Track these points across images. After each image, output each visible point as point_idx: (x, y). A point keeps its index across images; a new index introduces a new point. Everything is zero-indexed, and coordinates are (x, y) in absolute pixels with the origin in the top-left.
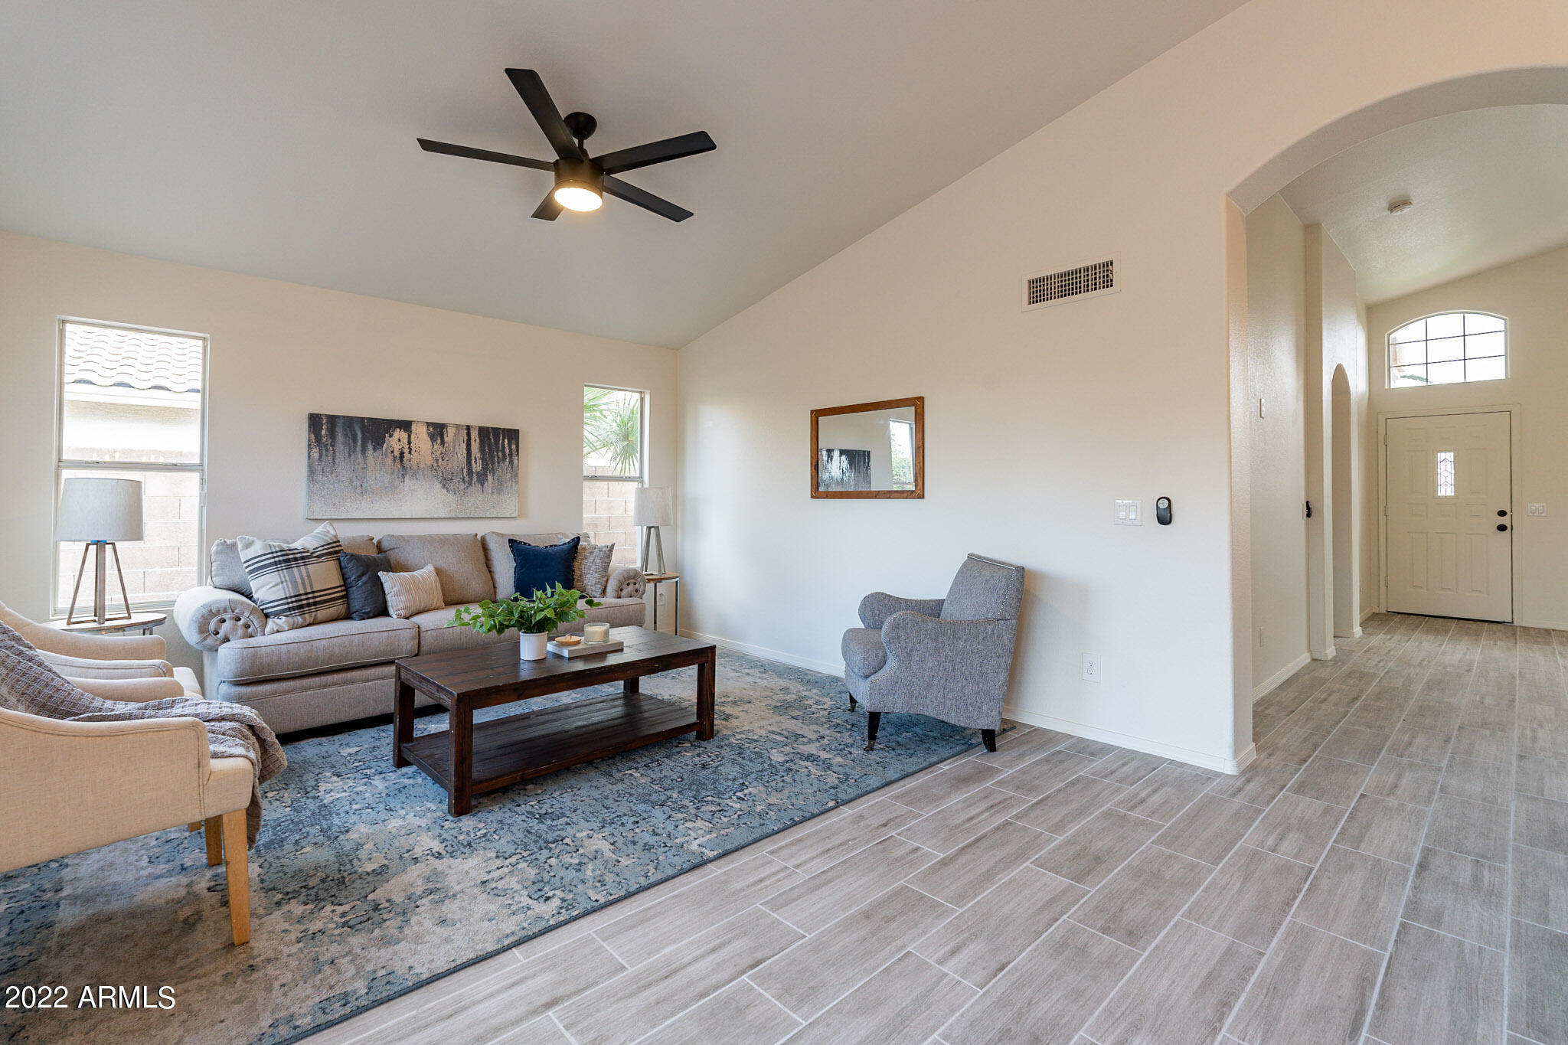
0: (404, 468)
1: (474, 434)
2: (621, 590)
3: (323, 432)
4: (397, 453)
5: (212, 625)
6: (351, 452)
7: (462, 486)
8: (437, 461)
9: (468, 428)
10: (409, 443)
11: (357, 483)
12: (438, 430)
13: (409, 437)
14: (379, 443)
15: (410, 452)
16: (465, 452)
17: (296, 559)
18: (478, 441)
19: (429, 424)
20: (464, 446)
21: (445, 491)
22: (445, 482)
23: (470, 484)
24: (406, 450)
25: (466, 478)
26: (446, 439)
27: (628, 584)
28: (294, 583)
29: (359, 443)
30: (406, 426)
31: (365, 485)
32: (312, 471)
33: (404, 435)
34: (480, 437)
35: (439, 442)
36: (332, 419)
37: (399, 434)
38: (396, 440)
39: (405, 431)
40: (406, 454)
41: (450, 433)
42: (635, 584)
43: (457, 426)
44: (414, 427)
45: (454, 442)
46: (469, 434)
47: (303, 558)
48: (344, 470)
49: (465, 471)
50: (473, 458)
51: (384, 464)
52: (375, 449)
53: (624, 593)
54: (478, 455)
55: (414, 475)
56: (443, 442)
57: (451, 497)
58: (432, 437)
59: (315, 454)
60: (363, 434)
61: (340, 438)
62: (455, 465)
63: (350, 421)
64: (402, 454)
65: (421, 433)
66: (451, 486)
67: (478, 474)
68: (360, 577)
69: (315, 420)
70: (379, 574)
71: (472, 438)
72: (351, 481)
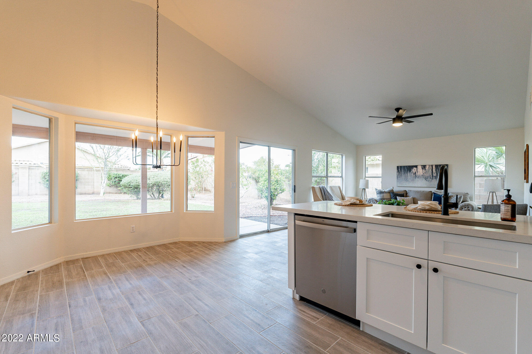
0: (416, 176)
1: (434, 167)
2: (462, 209)
3: (399, 169)
4: (414, 173)
5: (370, 202)
6: (405, 173)
7: (430, 180)
8: (424, 174)
9: (432, 165)
10: (417, 170)
11: (406, 179)
12: (424, 167)
13: (417, 169)
14: (410, 171)
15: (417, 172)
16: (431, 171)
17: (382, 193)
18: (435, 168)
19: (421, 166)
20: (431, 170)
21: (426, 181)
22: (426, 179)
23: (433, 179)
24: (416, 172)
25: (432, 178)
26: (426, 169)
27: (465, 207)
28: (381, 196)
29: (406, 171)
30: (416, 166)
31: (407, 180)
32: (397, 177)
33: (416, 169)
34: (435, 167)
35: (424, 169)
36: (401, 167)
37: (415, 168)
38: (414, 170)
39: (416, 168)
40: (416, 173)
41: (427, 167)
42: (468, 208)
43: (429, 165)
44: (418, 167)
45: (428, 169)
46: (432, 167)
47: (383, 193)
48: (403, 176)
49: (431, 176)
50: (433, 172)
51: (411, 175)
52: (409, 172)
53: (463, 210)
54: (435, 172)
55: (418, 177)
56: (425, 169)
57: (427, 182)
58: (423, 169)
59: (398, 174)
60: (407, 169)
61: (402, 170)
62: (428, 175)
63: (404, 166)
64: (415, 173)
65: (420, 168)
66: (427, 179)
67: (435, 176)
68: (393, 197)
69: (398, 167)
70: (397, 197)
71: (433, 168)
72: (405, 179)
